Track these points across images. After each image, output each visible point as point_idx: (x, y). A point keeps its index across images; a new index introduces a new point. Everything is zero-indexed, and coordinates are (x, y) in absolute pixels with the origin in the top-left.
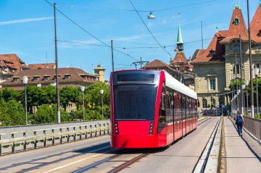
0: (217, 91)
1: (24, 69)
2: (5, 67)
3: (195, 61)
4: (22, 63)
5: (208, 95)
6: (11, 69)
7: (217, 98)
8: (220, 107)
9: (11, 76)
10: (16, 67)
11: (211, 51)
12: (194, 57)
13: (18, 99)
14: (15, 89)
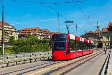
0: (109, 41)
1: (50, 33)
2: (44, 33)
3: (103, 31)
4: (49, 32)
5: (107, 42)
6: (46, 33)
7: (109, 43)
8: (111, 46)
9: (46, 36)
10: (47, 33)
11: (108, 28)
12: (102, 30)
13: (48, 43)
14: (47, 40)
